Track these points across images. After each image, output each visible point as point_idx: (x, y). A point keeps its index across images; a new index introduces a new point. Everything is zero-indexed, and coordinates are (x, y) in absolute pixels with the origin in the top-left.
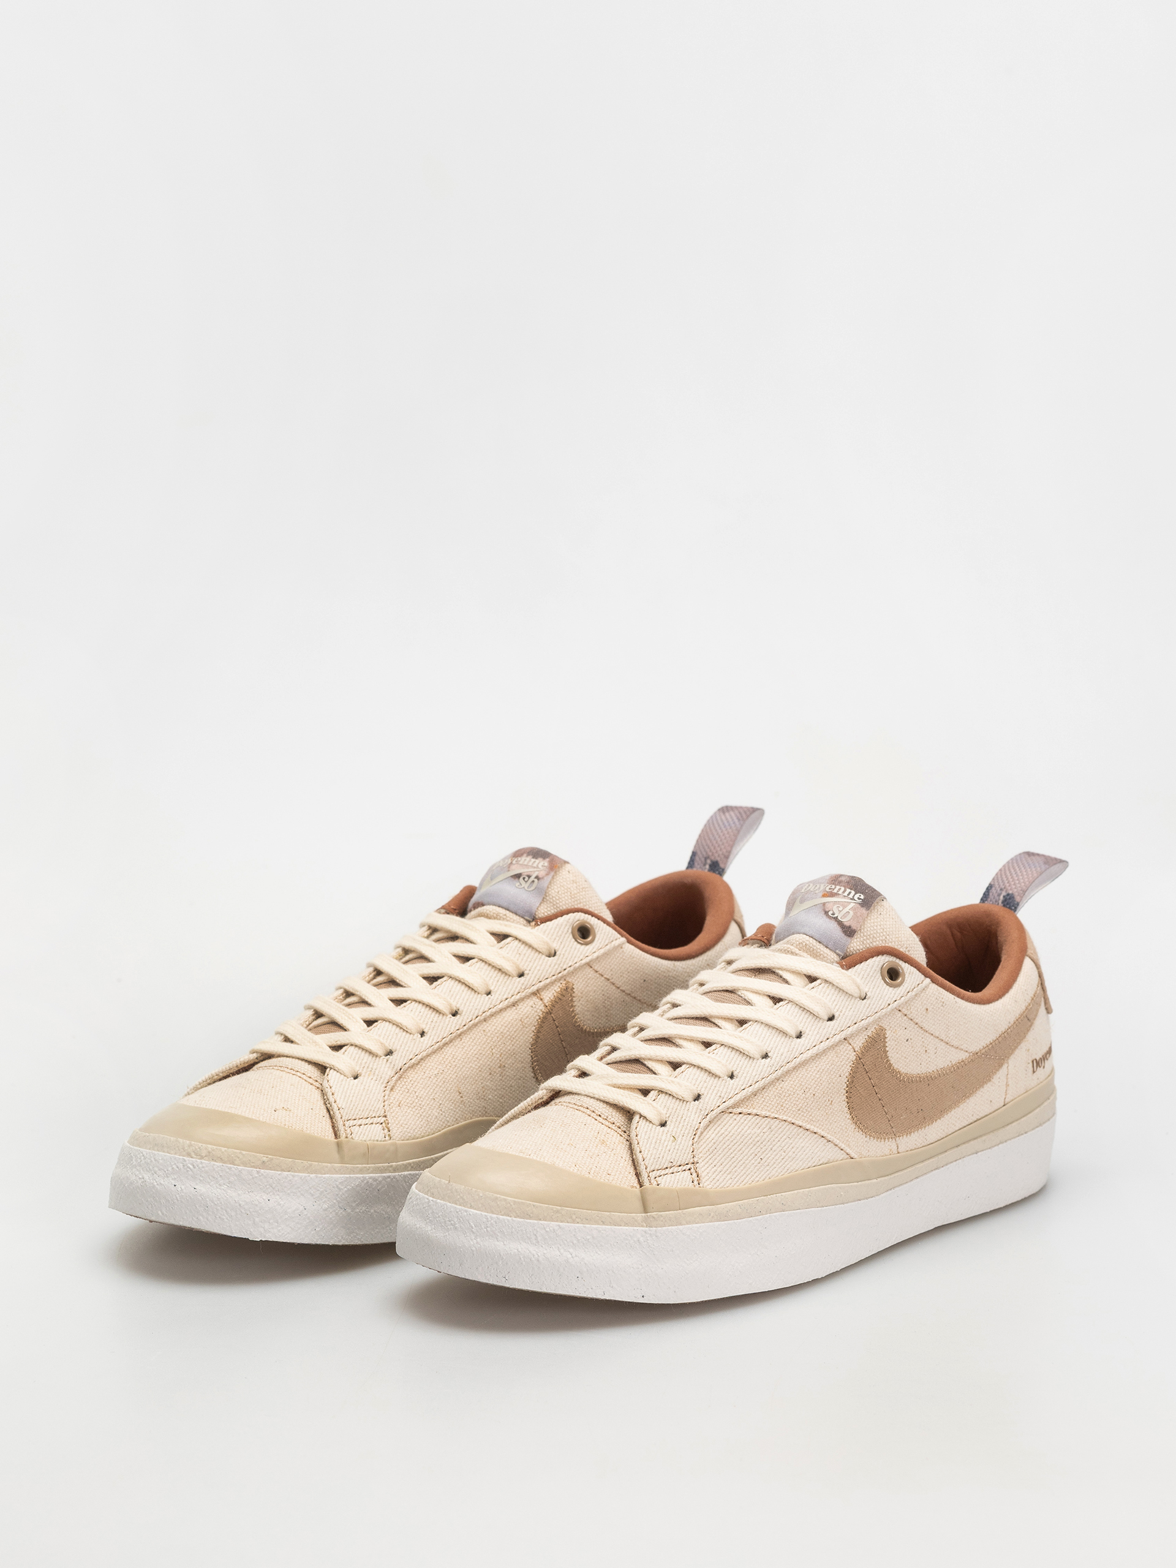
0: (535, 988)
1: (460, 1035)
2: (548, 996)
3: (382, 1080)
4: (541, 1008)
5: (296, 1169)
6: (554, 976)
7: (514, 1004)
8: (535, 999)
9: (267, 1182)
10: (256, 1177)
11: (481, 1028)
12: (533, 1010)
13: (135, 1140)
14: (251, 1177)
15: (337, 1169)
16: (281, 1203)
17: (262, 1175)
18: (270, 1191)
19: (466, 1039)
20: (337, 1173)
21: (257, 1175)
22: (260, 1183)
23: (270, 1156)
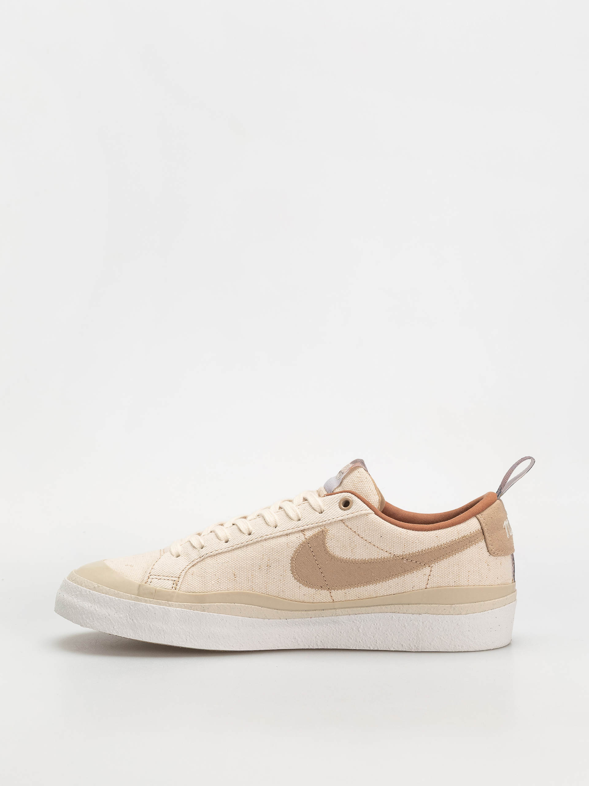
0: (302, 528)
1: (247, 545)
2: (309, 534)
3: (190, 560)
4: (302, 539)
5: (110, 594)
6: (317, 523)
7: (287, 535)
8: (301, 534)
9: (92, 597)
10: (88, 594)
11: (261, 543)
12: (297, 540)
13: (71, 578)
14: (85, 593)
15: (133, 598)
16: (97, 609)
17: (91, 593)
18: (93, 602)
19: (250, 548)
20: (132, 600)
21: (88, 593)
22: (89, 597)
23: (99, 585)
